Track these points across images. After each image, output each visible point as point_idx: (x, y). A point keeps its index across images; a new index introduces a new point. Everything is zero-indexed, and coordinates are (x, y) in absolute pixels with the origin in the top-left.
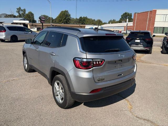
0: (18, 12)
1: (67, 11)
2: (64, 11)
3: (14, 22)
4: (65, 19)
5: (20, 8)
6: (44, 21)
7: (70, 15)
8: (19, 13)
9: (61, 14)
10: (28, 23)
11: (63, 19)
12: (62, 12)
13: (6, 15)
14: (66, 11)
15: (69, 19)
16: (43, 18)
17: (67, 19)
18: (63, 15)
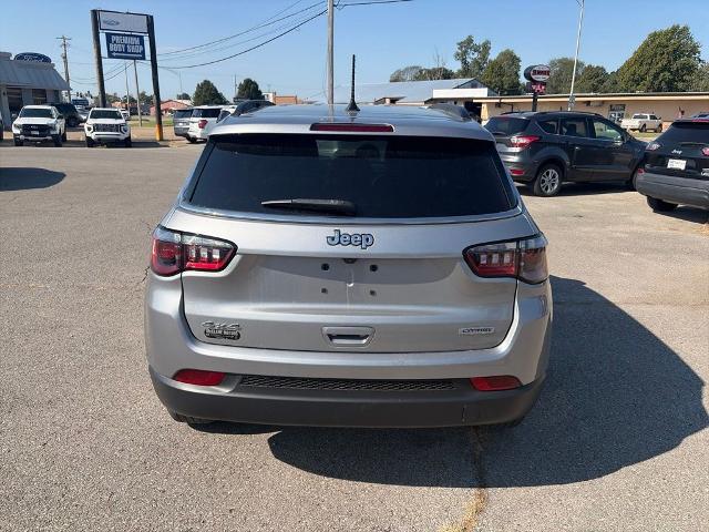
0: (462, 57)
1: (686, 29)
2: (666, 33)
3: (435, 97)
4: (664, 69)
5: (470, 40)
6: (543, 84)
7: (695, 50)
8: (464, 62)
9: (646, 44)
10: (486, 96)
11: (653, 71)
12: (654, 36)
13: (421, 71)
14: (674, 29)
15: (690, 69)
16: (540, 73)
17: (674, 67)
18: (659, 51)
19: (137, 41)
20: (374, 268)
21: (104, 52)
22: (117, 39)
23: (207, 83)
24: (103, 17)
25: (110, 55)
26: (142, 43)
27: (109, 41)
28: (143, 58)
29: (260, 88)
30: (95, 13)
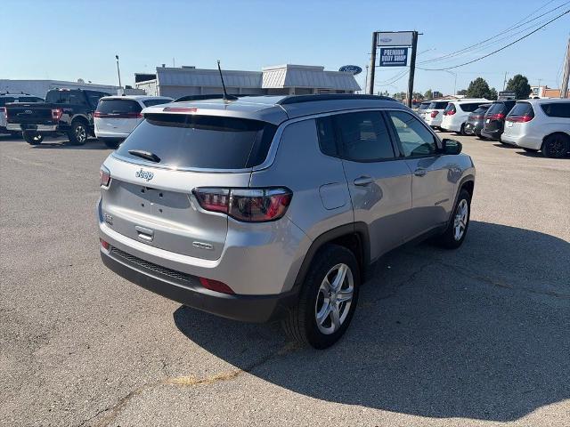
19: (403, 52)
20: (161, 195)
21: (377, 63)
22: (389, 52)
23: (480, 81)
24: (380, 37)
25: (381, 65)
26: (406, 54)
27: (382, 54)
28: (405, 65)
29: (529, 83)
30: (376, 34)
